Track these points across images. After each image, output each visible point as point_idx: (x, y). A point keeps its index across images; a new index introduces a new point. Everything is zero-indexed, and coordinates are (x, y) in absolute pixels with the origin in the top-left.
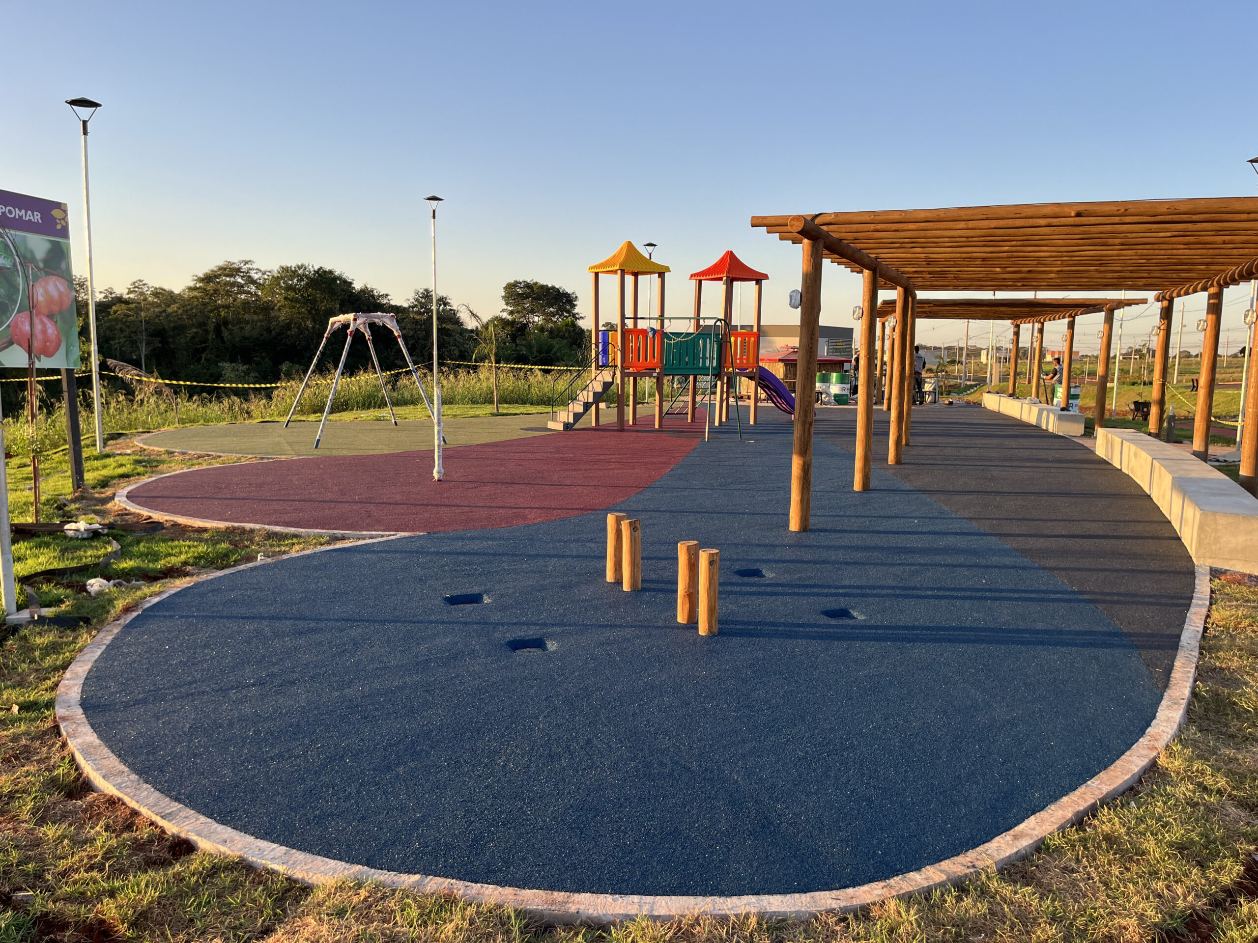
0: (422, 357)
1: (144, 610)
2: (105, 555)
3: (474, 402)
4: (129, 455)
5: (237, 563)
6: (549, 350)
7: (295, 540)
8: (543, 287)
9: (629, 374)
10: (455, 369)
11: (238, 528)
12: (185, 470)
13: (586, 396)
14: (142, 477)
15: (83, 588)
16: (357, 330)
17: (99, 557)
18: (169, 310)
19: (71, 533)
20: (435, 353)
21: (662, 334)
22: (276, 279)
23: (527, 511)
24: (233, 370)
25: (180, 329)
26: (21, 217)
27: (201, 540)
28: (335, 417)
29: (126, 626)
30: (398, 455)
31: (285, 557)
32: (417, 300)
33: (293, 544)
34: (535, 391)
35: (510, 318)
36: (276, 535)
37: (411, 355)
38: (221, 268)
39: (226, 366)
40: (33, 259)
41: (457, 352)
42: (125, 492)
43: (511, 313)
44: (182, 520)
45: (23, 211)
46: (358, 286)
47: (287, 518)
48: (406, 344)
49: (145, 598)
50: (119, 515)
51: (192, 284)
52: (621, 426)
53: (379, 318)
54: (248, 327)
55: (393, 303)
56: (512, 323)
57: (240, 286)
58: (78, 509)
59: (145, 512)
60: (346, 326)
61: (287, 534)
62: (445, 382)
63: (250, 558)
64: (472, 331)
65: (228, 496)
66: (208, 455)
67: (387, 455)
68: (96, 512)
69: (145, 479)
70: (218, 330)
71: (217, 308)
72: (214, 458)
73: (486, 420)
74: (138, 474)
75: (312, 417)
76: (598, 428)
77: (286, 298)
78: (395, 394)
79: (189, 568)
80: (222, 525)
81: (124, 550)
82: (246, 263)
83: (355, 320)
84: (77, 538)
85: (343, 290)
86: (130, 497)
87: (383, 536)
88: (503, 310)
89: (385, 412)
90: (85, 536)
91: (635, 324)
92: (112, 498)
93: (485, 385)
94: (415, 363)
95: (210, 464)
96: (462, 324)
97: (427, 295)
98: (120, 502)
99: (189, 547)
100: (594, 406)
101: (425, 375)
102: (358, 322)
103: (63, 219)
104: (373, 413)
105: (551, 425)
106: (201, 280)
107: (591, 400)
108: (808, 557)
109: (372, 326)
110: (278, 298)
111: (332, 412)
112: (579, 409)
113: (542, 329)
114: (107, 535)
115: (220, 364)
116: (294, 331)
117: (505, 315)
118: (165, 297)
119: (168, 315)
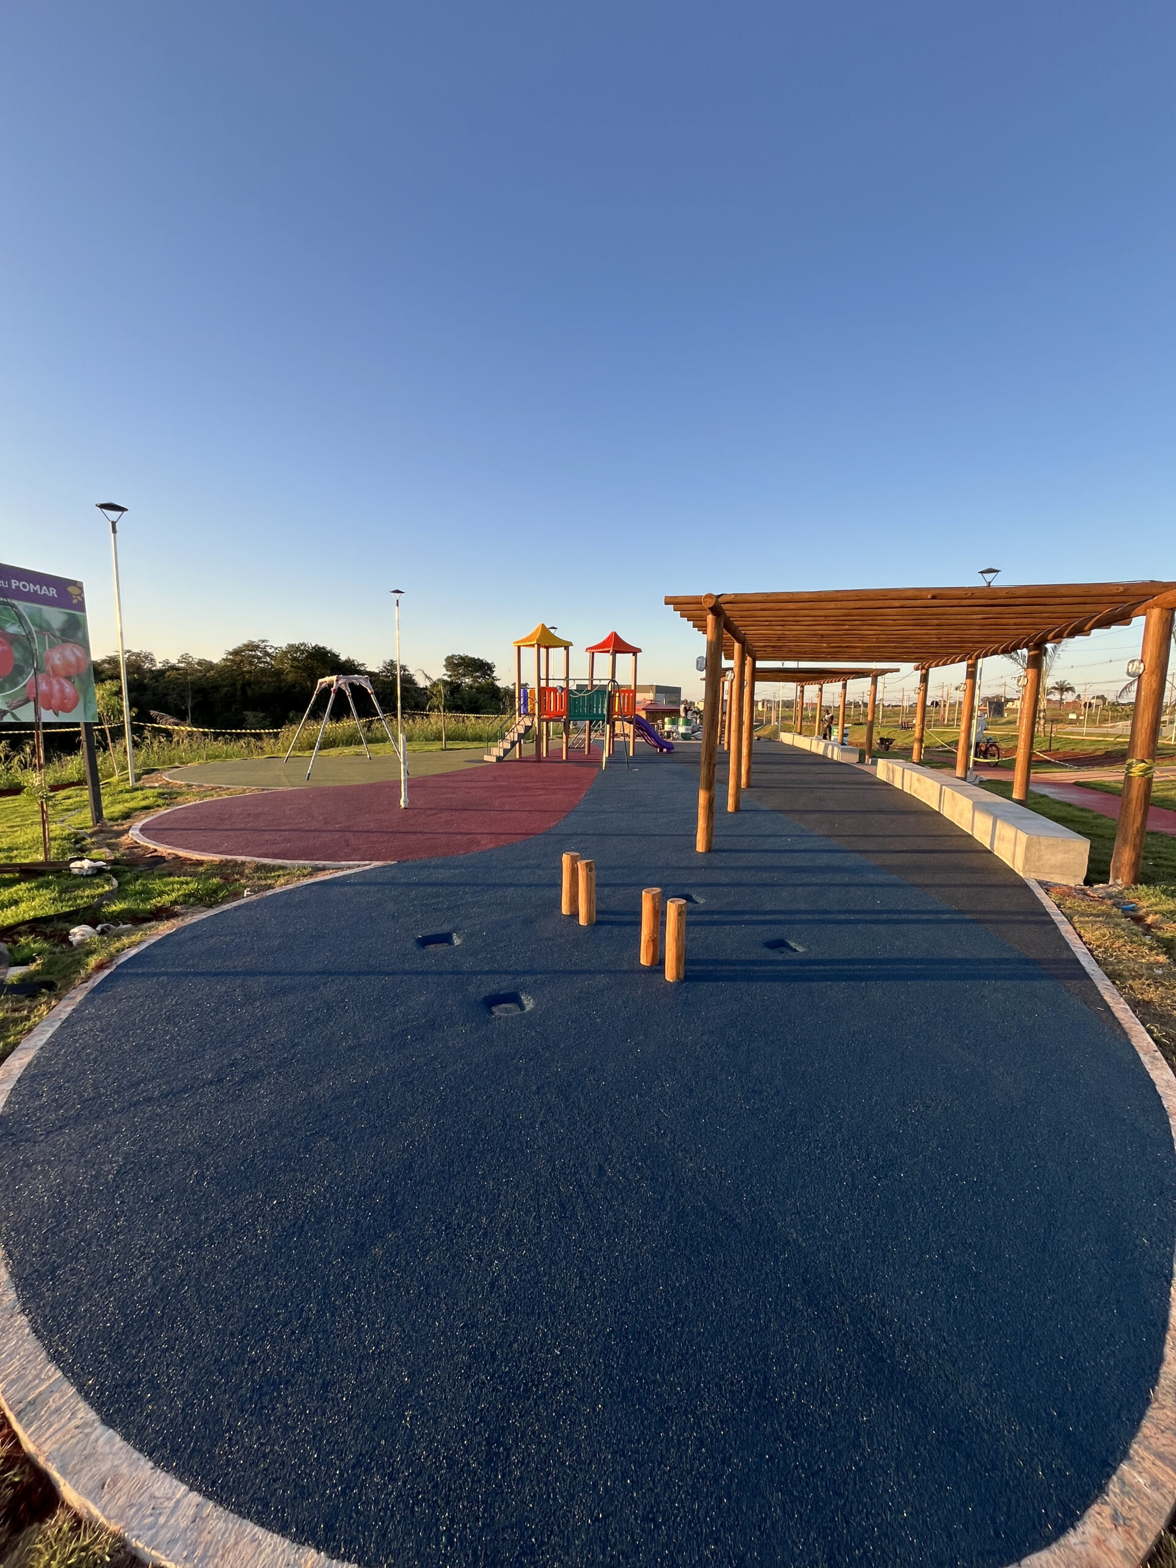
0: (389, 707)
1: (118, 967)
2: (101, 895)
3: (427, 739)
4: (155, 788)
5: (225, 900)
6: (476, 702)
7: (281, 872)
8: (473, 659)
9: (544, 720)
10: (413, 716)
11: (231, 861)
12: (198, 802)
13: (512, 736)
14: (159, 809)
15: (65, 938)
16: (339, 688)
17: (93, 897)
18: (208, 674)
19: (76, 871)
20: (399, 705)
21: (567, 690)
22: (285, 653)
23: (479, 837)
24: (254, 716)
25: (216, 688)
26: (35, 592)
27: (193, 875)
28: (324, 752)
29: (94, 991)
30: (371, 786)
31: (269, 893)
32: (385, 667)
33: (279, 876)
34: (470, 731)
35: (449, 679)
36: (264, 866)
37: (381, 704)
38: (245, 645)
39: (250, 715)
40: (49, 629)
41: (413, 704)
42: (139, 825)
43: (450, 676)
44: (182, 853)
45: (38, 586)
46: (343, 658)
47: (276, 849)
48: (378, 698)
49: (123, 950)
50: (128, 848)
51: (224, 657)
52: (538, 759)
53: (356, 679)
54: (265, 687)
55: (368, 670)
56: (451, 683)
57: (259, 658)
58: (93, 843)
59: (152, 845)
60: (331, 685)
61: (274, 866)
62: (406, 725)
63: (237, 895)
64: (423, 689)
65: (228, 827)
66: (220, 787)
67: (363, 786)
68: (109, 846)
69: (163, 811)
70: (243, 687)
71: (243, 673)
72: (224, 790)
73: (437, 754)
74: (158, 806)
75: (307, 753)
76: (521, 760)
77: (292, 666)
78: (370, 734)
79: (177, 908)
80: (217, 858)
81: (122, 888)
82: (263, 641)
83: (337, 681)
84: (82, 875)
85: (333, 661)
86: (142, 830)
87: (359, 866)
88: (445, 675)
89: (363, 748)
90: (90, 873)
91: (547, 684)
92: (127, 831)
93: (435, 727)
94: (384, 712)
95: (220, 795)
96: (416, 684)
97: (392, 664)
98: (134, 835)
99: (182, 883)
100: (518, 745)
101: (391, 720)
102: (340, 682)
103: (80, 595)
104: (353, 749)
105: (486, 758)
106: (231, 654)
107: (516, 739)
108: (724, 879)
109: (352, 685)
110: (286, 666)
111: (320, 749)
112: (508, 746)
113: (471, 687)
114: (110, 872)
115: (245, 713)
116: (298, 689)
117: (446, 678)
118: (209, 666)
119: (208, 678)
